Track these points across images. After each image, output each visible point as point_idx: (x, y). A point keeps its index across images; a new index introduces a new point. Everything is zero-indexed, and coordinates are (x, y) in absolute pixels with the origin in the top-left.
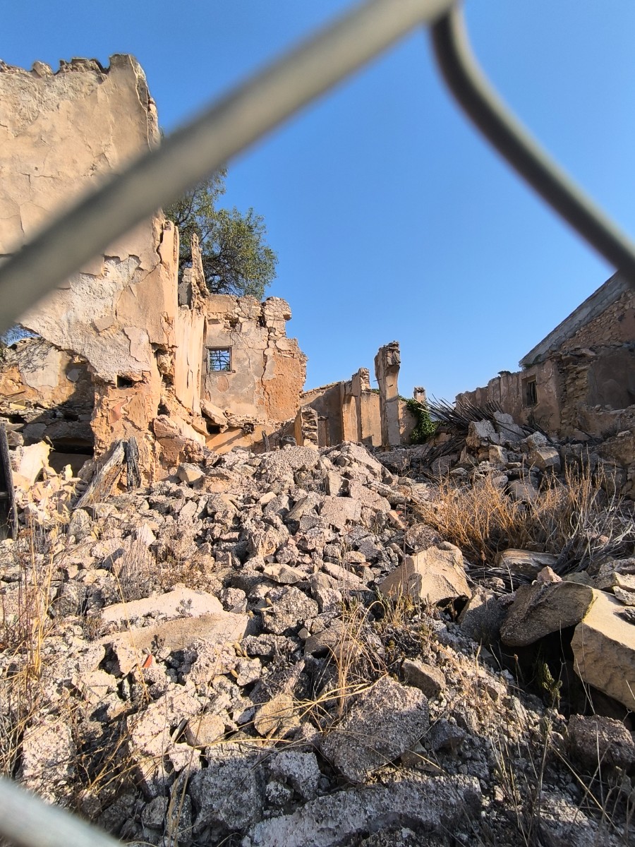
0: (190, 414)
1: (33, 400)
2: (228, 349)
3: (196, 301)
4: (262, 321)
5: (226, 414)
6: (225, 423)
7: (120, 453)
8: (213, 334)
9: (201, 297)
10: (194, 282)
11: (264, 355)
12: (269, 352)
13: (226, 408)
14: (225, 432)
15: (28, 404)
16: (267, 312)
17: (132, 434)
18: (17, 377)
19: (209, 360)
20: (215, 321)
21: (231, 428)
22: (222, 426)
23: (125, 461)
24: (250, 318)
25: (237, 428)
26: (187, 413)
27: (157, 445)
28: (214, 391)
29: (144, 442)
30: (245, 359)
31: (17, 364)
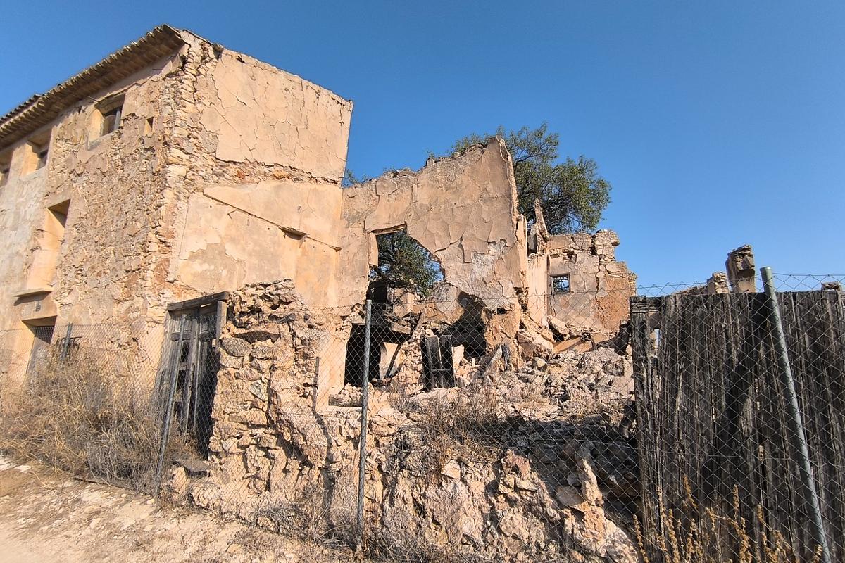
0: (540, 327)
1: (442, 319)
2: (567, 275)
3: (540, 246)
4: (593, 251)
5: (567, 326)
6: (567, 333)
7: (500, 351)
8: (554, 265)
9: (543, 242)
10: (538, 232)
11: (597, 278)
12: (601, 275)
13: (568, 321)
14: (568, 339)
15: (440, 323)
16: (597, 243)
17: (506, 341)
18: (433, 305)
19: (552, 285)
20: (556, 256)
21: (572, 337)
22: (565, 335)
23: (503, 356)
24: (582, 250)
25: (577, 336)
26: (537, 327)
27: (520, 347)
28: (557, 308)
29: (513, 345)
30: (580, 282)
31: (433, 298)
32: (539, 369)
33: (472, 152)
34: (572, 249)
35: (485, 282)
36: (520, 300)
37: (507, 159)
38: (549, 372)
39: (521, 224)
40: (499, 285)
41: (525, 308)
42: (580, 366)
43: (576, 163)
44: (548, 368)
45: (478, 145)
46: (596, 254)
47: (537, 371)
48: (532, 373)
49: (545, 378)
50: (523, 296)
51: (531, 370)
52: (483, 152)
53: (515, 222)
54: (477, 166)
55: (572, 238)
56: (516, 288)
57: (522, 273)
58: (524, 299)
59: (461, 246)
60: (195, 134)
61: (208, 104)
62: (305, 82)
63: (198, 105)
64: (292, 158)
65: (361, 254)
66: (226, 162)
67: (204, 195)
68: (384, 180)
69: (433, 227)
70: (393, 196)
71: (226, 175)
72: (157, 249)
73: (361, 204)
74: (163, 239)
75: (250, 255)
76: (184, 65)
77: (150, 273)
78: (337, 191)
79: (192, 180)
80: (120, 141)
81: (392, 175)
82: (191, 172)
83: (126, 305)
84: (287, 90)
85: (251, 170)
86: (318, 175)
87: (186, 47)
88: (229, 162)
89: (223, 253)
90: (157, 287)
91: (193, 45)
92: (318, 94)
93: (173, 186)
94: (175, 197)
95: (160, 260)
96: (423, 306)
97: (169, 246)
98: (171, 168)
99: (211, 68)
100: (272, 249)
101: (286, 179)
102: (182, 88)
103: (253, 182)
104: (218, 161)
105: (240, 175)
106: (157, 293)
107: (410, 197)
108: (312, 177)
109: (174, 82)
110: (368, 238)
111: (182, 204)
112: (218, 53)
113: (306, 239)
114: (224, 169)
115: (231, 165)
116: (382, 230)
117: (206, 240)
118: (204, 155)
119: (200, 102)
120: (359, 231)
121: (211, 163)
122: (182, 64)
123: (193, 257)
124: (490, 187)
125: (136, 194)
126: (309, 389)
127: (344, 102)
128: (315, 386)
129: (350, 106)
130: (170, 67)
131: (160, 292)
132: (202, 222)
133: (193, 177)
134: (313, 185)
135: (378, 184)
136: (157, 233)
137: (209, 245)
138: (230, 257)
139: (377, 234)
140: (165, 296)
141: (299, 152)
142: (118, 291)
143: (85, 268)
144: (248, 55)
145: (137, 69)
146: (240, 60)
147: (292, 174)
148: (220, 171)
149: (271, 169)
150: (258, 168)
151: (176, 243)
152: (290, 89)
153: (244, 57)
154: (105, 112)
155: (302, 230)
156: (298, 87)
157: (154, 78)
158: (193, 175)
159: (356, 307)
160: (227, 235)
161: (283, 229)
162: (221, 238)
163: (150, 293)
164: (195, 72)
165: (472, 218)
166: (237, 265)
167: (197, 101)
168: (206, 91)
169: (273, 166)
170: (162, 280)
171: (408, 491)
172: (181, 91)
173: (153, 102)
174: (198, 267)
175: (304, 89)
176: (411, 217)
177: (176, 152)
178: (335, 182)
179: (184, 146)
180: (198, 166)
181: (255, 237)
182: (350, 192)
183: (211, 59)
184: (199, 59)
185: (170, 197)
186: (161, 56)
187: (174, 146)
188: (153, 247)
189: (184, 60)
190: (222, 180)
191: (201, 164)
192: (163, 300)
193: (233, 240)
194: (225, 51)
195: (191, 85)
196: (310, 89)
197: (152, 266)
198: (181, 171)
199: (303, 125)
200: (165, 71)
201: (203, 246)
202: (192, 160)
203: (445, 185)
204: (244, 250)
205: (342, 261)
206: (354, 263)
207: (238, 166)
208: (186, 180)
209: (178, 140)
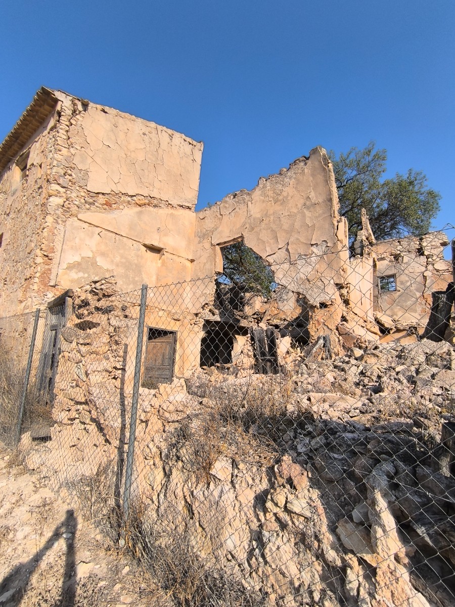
0: (365, 322)
1: (283, 317)
2: (393, 276)
3: (366, 250)
4: (420, 252)
5: (394, 321)
6: (393, 327)
7: (321, 341)
8: (381, 267)
9: (370, 247)
10: (364, 238)
11: (424, 276)
12: (428, 273)
13: (395, 317)
14: (394, 333)
15: (281, 319)
16: (424, 244)
17: (327, 332)
18: (276, 306)
19: (379, 285)
20: (383, 259)
21: (398, 330)
22: (391, 329)
23: (324, 346)
24: (409, 252)
25: (404, 330)
26: (362, 321)
27: (341, 338)
28: (385, 305)
29: (334, 338)
30: (407, 281)
31: (276, 300)
32: (356, 359)
33: (296, 166)
34: (399, 252)
35: (308, 281)
36: (341, 295)
37: (328, 166)
38: (366, 362)
39: (341, 225)
40: (321, 282)
41: (346, 302)
42: (399, 357)
43: (405, 177)
44: (365, 358)
45: (301, 159)
46: (422, 254)
47: (353, 361)
48: (348, 363)
49: (361, 368)
50: (344, 291)
51: (347, 359)
52: (306, 164)
53: (336, 224)
54: (301, 178)
55: (399, 242)
56: (337, 285)
57: (343, 270)
58: (346, 294)
59: (287, 250)
60: (69, 172)
61: (79, 148)
62: (160, 127)
63: (72, 150)
64: (151, 188)
65: (209, 263)
66: (96, 193)
67: (78, 219)
68: (226, 202)
69: (265, 236)
70: (233, 214)
71: (96, 204)
72: (42, 261)
73: (209, 224)
74: (45, 254)
75: (117, 265)
76: (59, 118)
77: (36, 280)
78: (191, 215)
79: (68, 208)
80: (26, 185)
81: (232, 197)
82: (68, 202)
83: (23, 304)
84: (144, 134)
85: (117, 199)
86: (174, 202)
87: (60, 103)
88: (98, 193)
89: (94, 264)
90: (42, 290)
91: (65, 102)
92: (171, 136)
93: (52, 213)
94: (55, 221)
95: (43, 270)
96: (267, 306)
97: (51, 259)
98: (51, 199)
99: (80, 119)
100: (136, 261)
101: (147, 206)
102: (58, 136)
103: (119, 208)
104: (89, 193)
105: (108, 204)
106: (42, 295)
107: (245, 213)
108: (169, 204)
109: (54, 134)
110: (214, 250)
111: (61, 227)
112: (85, 106)
113: (165, 253)
114: (94, 199)
115: (100, 196)
116: (225, 243)
117: (80, 255)
118: (78, 188)
119: (72, 147)
120: (207, 245)
121: (83, 194)
122: (58, 118)
123: (70, 267)
124: (312, 195)
125: (32, 222)
126: (119, 372)
127: (195, 143)
128: (123, 370)
129: (200, 146)
130: (52, 123)
131: (44, 294)
132: (77, 240)
133: (69, 206)
134: (170, 211)
135: (221, 205)
136: (41, 249)
137: (83, 258)
138: (101, 268)
139: (221, 246)
140: (47, 297)
141: (157, 184)
142: (20, 294)
143: (8, 280)
144: (110, 107)
145: (35, 130)
146: (104, 111)
147: (152, 202)
148: (91, 201)
149: (134, 198)
150: (123, 198)
151: (56, 256)
152: (147, 133)
153: (107, 109)
154: (22, 168)
155: (161, 246)
156: (154, 132)
157: (44, 134)
158: (69, 204)
159: (206, 306)
160: (97, 250)
161: (145, 245)
162: (93, 252)
163: (36, 295)
164: (68, 123)
165: (297, 225)
166: (106, 273)
167: (71, 146)
168: (77, 138)
169: (135, 196)
170: (45, 285)
171: (180, 486)
172: (58, 138)
173: (43, 152)
174: (74, 275)
175: (159, 132)
176: (247, 230)
177: (55, 187)
178: (189, 208)
179: (61, 181)
180: (73, 197)
181: (121, 251)
182: (201, 215)
183: (80, 112)
184: (70, 112)
185: (51, 221)
186: (46, 116)
187: (53, 182)
188: (39, 260)
189: (59, 115)
190: (93, 207)
191: (76, 195)
192: (46, 299)
193: (103, 254)
194: (91, 105)
195: (65, 133)
196: (164, 133)
197: (38, 275)
198: (60, 201)
199: (159, 162)
200: (49, 127)
201: (77, 258)
202: (68, 192)
203: (273, 198)
204: (112, 261)
205: (195, 270)
206: (204, 271)
207: (107, 196)
208: (64, 208)
209: (56, 177)
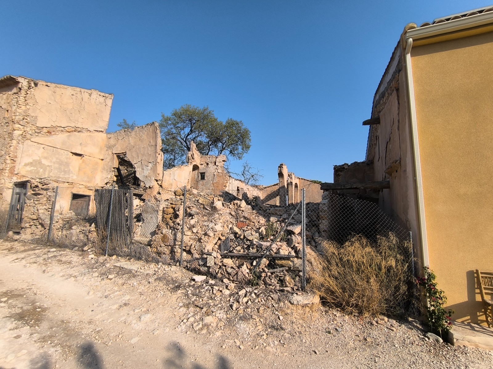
4: (215, 163)
11: (214, 174)
16: (217, 160)
24: (212, 163)
28: (200, 186)
29: (153, 200)
30: (209, 176)
33: (148, 127)
34: (208, 162)
36: (158, 184)
41: (161, 186)
46: (216, 165)
52: (151, 127)
53: (157, 156)
54: (149, 132)
55: (209, 158)
59: (141, 163)
60: (26, 118)
61: (32, 105)
62: (83, 90)
63: (27, 106)
64: (77, 123)
65: (111, 162)
67: (31, 141)
68: (121, 133)
70: (123, 140)
71: (42, 133)
72: (10, 162)
73: (112, 142)
74: (12, 159)
75: (54, 163)
77: (7, 171)
78: (104, 135)
81: (123, 131)
82: (25, 133)
84: (73, 95)
85: (55, 130)
86: (92, 129)
87: (20, 83)
88: (43, 127)
89: (40, 163)
90: (10, 176)
91: (23, 83)
92: (90, 95)
93: (16, 139)
94: (17, 143)
95: (11, 166)
97: (15, 161)
98: (15, 132)
99: (33, 91)
100: (66, 161)
101: (74, 132)
103: (56, 134)
104: (37, 127)
105: (48, 132)
107: (128, 141)
108: (88, 130)
109: (17, 97)
110: (113, 156)
111: (21, 145)
112: (36, 85)
113: (84, 156)
114: (41, 130)
115: (45, 128)
116: (119, 153)
117: (32, 158)
118: (31, 125)
120: (110, 153)
121: (34, 128)
123: (26, 165)
124: (151, 141)
126: (50, 210)
127: (107, 95)
129: (111, 97)
130: (15, 90)
131: (11, 178)
132: (30, 152)
133: (25, 135)
134: (89, 134)
135: (118, 134)
136: (10, 157)
137: (33, 160)
138: (44, 165)
139: (117, 155)
140: (13, 179)
141: (80, 120)
144: (52, 83)
145: (2, 88)
146: (47, 86)
147: (77, 130)
148: (39, 131)
149: (66, 128)
150: (58, 129)
151: (18, 160)
153: (49, 84)
155: (82, 153)
156: (79, 93)
157: (9, 93)
159: (108, 183)
160: (42, 156)
161: (72, 153)
162: (39, 157)
163: (7, 178)
164: (25, 93)
166: (47, 167)
167: (27, 104)
168: (31, 100)
170: (12, 173)
172: (19, 101)
173: (8, 103)
174: (28, 168)
175: (82, 93)
176: (128, 149)
177: (17, 126)
178: (102, 132)
179: (21, 123)
181: (57, 156)
182: (109, 136)
183: (33, 87)
184: (27, 88)
185: (15, 143)
186: (11, 85)
187: (16, 123)
188: (9, 161)
189: (20, 89)
190: (40, 134)
191: (29, 129)
192: (13, 181)
193: (46, 158)
194: (40, 83)
195: (24, 98)
196: (85, 93)
197: (8, 169)
198: (21, 132)
199: (82, 109)
200: (13, 91)
201: (31, 161)
202: (25, 128)
203: (139, 138)
204: (51, 161)
205: (104, 165)
206: (108, 166)
207: (48, 128)
208: (23, 136)
209: (18, 121)
